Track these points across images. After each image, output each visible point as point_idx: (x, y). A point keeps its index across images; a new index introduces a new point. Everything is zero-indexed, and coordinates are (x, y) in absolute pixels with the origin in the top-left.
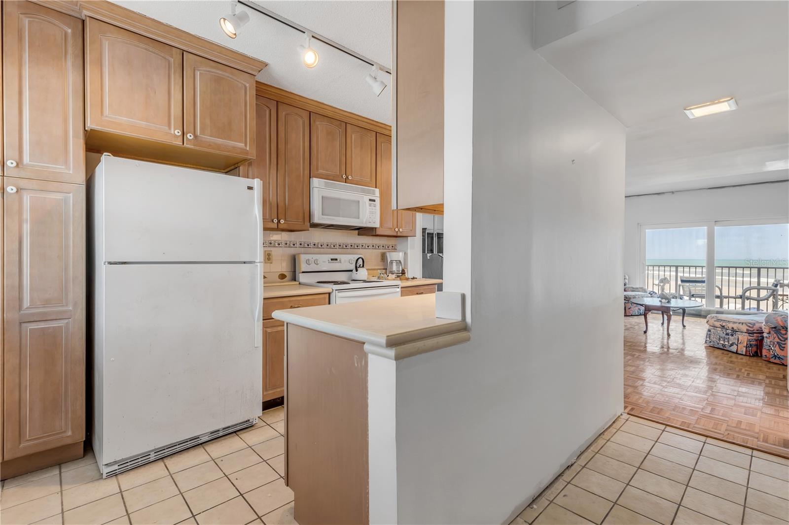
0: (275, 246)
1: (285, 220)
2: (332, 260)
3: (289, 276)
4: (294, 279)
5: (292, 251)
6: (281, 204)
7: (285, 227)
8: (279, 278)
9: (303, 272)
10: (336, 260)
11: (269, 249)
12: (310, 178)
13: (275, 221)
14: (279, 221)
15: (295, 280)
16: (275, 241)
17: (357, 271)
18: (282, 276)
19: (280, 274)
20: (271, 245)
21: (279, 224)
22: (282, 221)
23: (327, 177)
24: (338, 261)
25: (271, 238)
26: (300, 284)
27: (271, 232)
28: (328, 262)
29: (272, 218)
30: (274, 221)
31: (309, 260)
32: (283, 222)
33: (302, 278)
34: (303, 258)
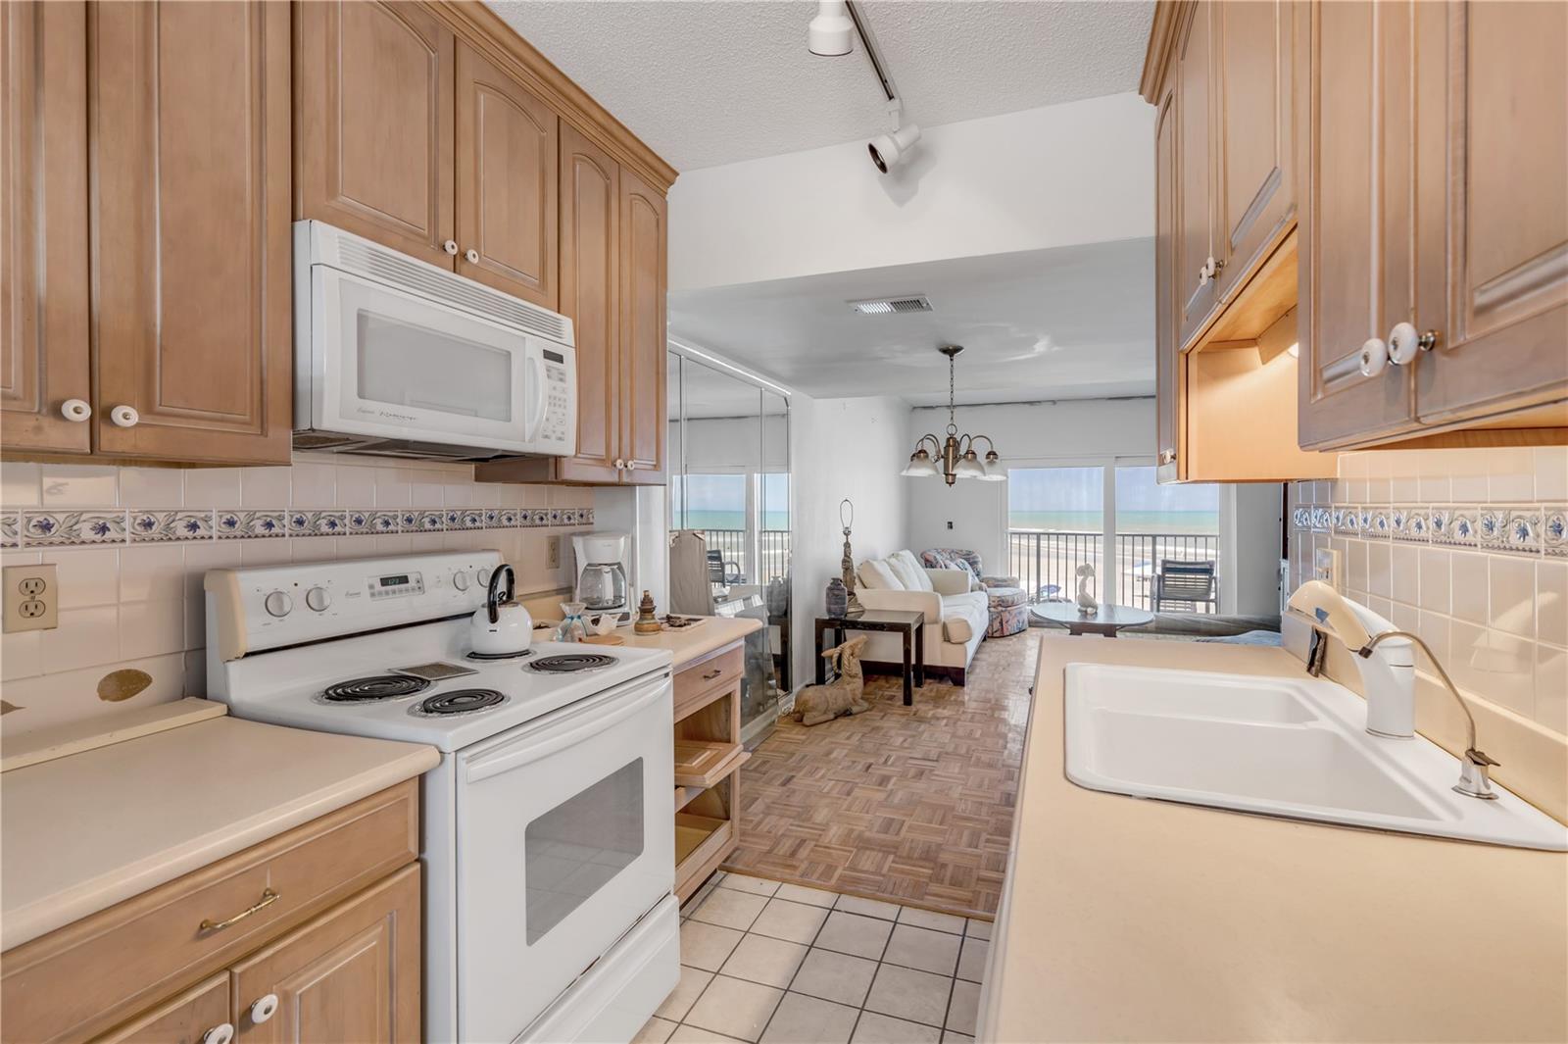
0: (72, 540)
1: (147, 408)
2: (385, 582)
3: (162, 674)
4: (196, 686)
5: (188, 556)
6: (116, 320)
7: (146, 444)
8: (103, 698)
9: (247, 655)
10: (404, 580)
11: (36, 556)
12: (294, 219)
13: (77, 410)
14: (101, 415)
15: (202, 694)
16: (76, 516)
17: (494, 618)
18: (126, 684)
19: (110, 676)
20: (48, 536)
21: (105, 435)
22: (127, 416)
23: (376, 232)
24: (412, 583)
25: (50, 501)
26: (230, 713)
27: (48, 467)
28: (367, 592)
29: (54, 393)
30: (68, 409)
31: (279, 594)
32: (135, 417)
33: (245, 684)
34: (250, 586)
